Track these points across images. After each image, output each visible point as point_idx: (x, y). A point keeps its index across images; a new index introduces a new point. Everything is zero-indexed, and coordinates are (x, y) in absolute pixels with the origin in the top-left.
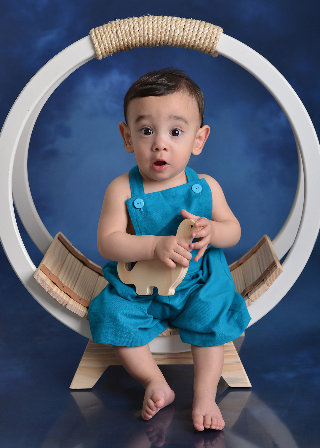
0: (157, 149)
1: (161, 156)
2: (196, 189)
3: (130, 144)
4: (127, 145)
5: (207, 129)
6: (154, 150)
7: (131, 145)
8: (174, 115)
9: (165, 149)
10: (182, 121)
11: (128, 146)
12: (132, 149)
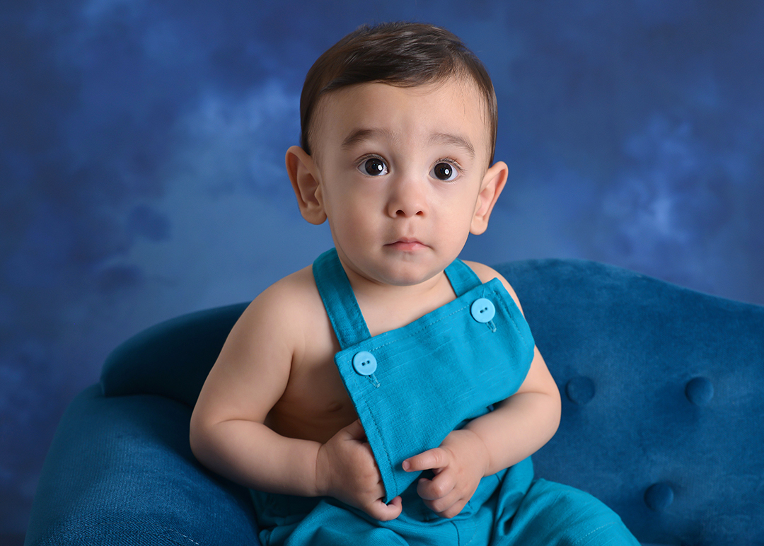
0: (401, 213)
1: (411, 230)
2: (481, 312)
3: (315, 202)
4: (305, 205)
5: (502, 172)
6: (394, 214)
7: (318, 204)
8: (444, 131)
9: (420, 213)
10: (461, 146)
11: (310, 206)
12: (321, 214)
